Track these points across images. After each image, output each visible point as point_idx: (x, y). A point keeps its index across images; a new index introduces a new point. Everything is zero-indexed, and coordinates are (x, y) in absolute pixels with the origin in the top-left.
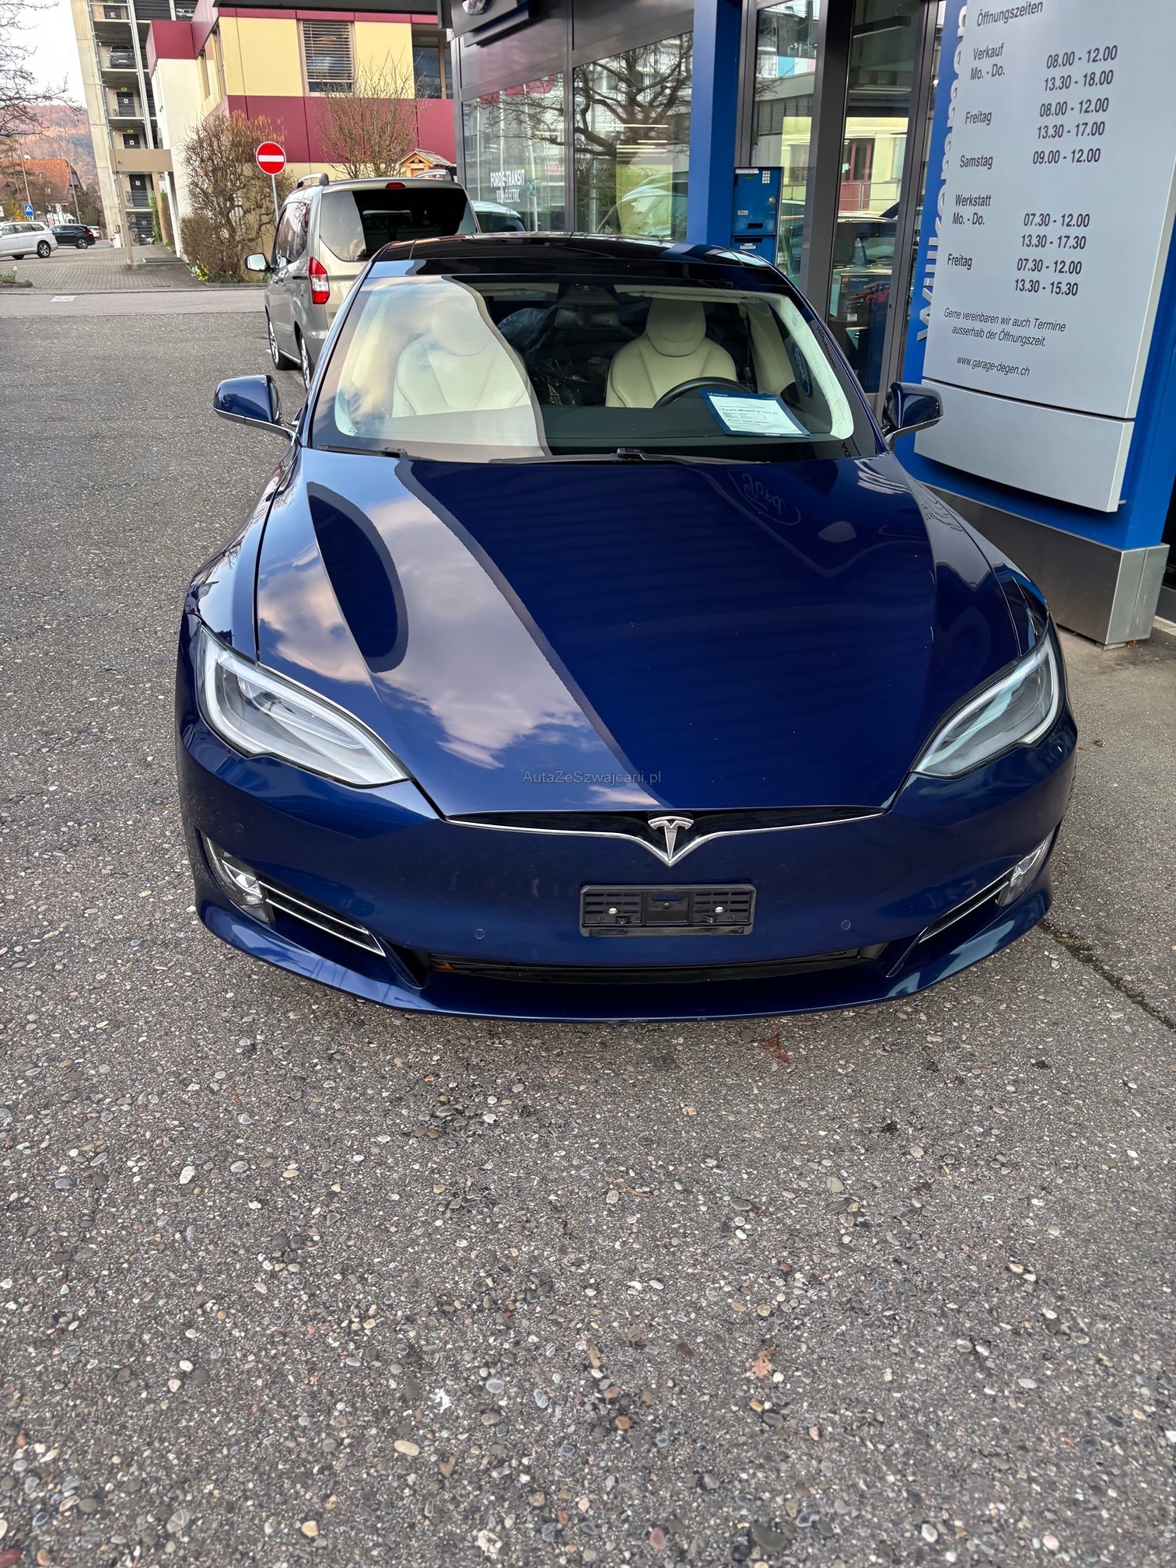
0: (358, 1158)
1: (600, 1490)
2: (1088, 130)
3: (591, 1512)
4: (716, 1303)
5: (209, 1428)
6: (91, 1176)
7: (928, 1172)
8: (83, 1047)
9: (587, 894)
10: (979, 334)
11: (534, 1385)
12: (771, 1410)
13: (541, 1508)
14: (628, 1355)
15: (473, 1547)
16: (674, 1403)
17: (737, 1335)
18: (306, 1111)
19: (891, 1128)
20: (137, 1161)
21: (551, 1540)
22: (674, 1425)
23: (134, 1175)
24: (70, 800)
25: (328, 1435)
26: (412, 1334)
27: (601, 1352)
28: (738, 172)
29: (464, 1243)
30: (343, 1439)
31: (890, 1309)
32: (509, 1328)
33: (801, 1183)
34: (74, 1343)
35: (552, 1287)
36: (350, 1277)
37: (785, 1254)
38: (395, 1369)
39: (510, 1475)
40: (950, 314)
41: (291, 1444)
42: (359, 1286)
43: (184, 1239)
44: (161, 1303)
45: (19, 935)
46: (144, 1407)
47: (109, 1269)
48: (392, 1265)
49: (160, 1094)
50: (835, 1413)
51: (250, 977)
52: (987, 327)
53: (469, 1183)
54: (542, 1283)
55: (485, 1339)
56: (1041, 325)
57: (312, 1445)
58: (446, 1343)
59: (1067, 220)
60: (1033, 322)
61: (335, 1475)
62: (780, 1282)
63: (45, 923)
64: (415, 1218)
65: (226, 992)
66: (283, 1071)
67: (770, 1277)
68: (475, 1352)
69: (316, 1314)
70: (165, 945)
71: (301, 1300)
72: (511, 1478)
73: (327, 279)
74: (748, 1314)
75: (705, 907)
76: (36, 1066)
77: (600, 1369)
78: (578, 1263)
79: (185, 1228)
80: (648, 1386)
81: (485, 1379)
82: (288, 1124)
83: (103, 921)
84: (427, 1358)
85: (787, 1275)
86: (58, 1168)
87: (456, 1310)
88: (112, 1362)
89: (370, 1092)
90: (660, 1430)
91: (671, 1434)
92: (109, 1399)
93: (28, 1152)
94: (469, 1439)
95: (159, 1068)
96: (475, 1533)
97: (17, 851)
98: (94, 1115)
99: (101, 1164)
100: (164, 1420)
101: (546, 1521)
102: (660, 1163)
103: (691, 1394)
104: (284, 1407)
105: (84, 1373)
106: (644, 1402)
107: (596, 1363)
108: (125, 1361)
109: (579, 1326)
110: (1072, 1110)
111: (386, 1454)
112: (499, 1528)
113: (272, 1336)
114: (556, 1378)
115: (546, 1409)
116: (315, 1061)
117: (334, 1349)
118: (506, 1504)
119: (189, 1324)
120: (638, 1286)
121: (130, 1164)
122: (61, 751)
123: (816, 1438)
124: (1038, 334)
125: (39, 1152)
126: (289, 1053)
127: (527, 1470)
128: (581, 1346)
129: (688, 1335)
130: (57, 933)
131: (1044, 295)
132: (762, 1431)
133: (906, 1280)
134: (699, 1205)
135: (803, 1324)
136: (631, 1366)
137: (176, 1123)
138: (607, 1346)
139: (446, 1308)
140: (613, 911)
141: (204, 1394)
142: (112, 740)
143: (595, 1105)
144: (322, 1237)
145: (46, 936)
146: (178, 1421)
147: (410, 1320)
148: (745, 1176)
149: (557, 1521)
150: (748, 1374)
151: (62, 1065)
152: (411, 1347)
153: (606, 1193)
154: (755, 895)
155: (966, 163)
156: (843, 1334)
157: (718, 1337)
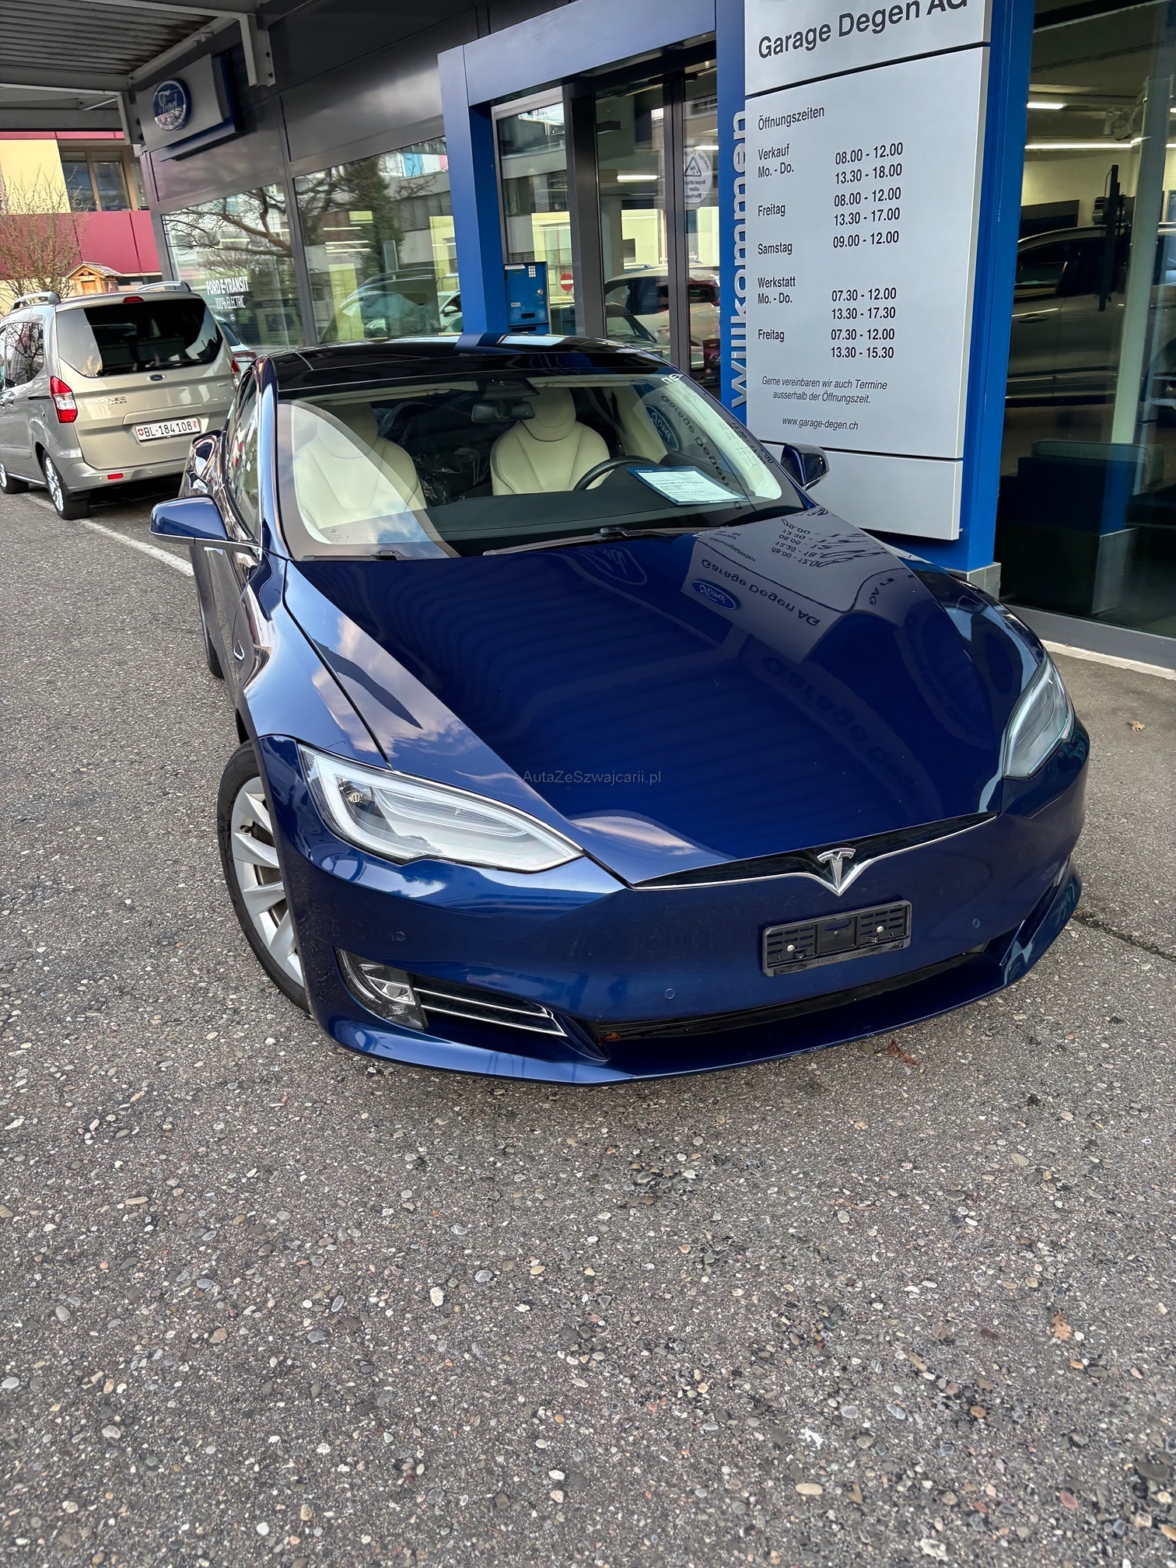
0: (593, 1239)
1: (995, 1474)
2: (884, 215)
3: (1001, 1495)
4: (989, 1287)
5: (618, 1526)
6: (340, 1322)
7: (1087, 1130)
8: (247, 1200)
9: (769, 936)
10: (802, 397)
11: (882, 1401)
12: (1091, 1365)
13: (958, 1505)
14: (944, 1353)
15: (922, 1557)
16: (1009, 1382)
17: (1024, 1310)
18: (513, 1208)
19: (1033, 1100)
20: (379, 1295)
21: (983, 1529)
22: (1021, 1401)
23: (383, 1310)
24: (67, 958)
25: (732, 1498)
26: (747, 1387)
27: (922, 1356)
28: (507, 268)
29: (740, 1292)
30: (748, 1499)
31: (1130, 1254)
32: (829, 1357)
33: (993, 1165)
34: (432, 1485)
35: (842, 1309)
36: (657, 1350)
37: (1018, 1229)
38: (753, 1423)
39: (914, 1485)
40: (768, 382)
41: (704, 1517)
42: (670, 1357)
43: (474, 1356)
44: (493, 1423)
45: (102, 1103)
46: (542, 1526)
47: (419, 1406)
48: (688, 1329)
49: (359, 1226)
50: (1141, 1351)
51: (373, 1094)
52: (809, 390)
53: (709, 1237)
54: (832, 1311)
55: (816, 1374)
56: (863, 385)
57: (723, 1513)
58: (782, 1386)
59: (874, 294)
60: (854, 383)
61: (760, 1532)
62: (1030, 1255)
63: (124, 1086)
64: (681, 1281)
65: (360, 1115)
66: (466, 1177)
67: (1018, 1253)
68: (813, 1387)
69: (649, 1393)
70: (265, 1081)
71: (625, 1384)
72: (915, 1488)
73: (73, 397)
74: (1021, 1289)
75: (868, 929)
76: (209, 1230)
77: (929, 1370)
78: (851, 1283)
79: (469, 1346)
80: (979, 1374)
81: (837, 1409)
82: (505, 1224)
83: (185, 1072)
84: (775, 1405)
85: (1030, 1246)
86: (301, 1323)
87: (772, 1355)
88: (482, 1493)
89: (563, 1176)
90: (1012, 1408)
91: (1024, 1410)
92: (503, 1528)
93: (257, 1315)
94: (858, 1465)
95: (339, 1202)
96: (916, 1544)
97: (44, 1020)
98: (304, 1262)
99: (343, 1307)
100: (569, 1533)
101: (969, 1514)
102: (865, 1177)
103: (1018, 1371)
104: (675, 1486)
105: (461, 1511)
106: (984, 1389)
107: (923, 1367)
108: (495, 1487)
109: (888, 1338)
110: (1162, 1052)
111: (792, 1499)
112: (933, 1533)
113: (620, 1424)
114: (897, 1389)
115: (907, 1419)
116: (492, 1159)
117: (685, 1420)
118: (927, 1511)
119: (535, 1436)
120: (915, 1289)
121: (373, 1300)
122: (25, 911)
123: (1140, 1377)
124: (862, 393)
125: (270, 1312)
126: (460, 1157)
127: (925, 1476)
128: (901, 1356)
129: (984, 1321)
130: (142, 1093)
131: (862, 359)
132: (1095, 1384)
133: (1127, 1226)
134: (920, 1206)
135: (1070, 1285)
136: (953, 1362)
137: (393, 1250)
138: (922, 1350)
139: (762, 1354)
140: (791, 947)
141: (592, 1496)
142: (74, 890)
143: (776, 1140)
144: (606, 1321)
145: (133, 1099)
146: (583, 1529)
147: (737, 1373)
148: (943, 1171)
149: (977, 1512)
150: (1054, 1340)
151: (236, 1221)
152: (753, 1398)
153: (835, 1214)
154: (910, 910)
155: (764, 250)
156: (1107, 1285)
157: (1009, 1315)
